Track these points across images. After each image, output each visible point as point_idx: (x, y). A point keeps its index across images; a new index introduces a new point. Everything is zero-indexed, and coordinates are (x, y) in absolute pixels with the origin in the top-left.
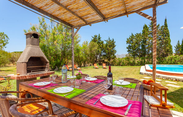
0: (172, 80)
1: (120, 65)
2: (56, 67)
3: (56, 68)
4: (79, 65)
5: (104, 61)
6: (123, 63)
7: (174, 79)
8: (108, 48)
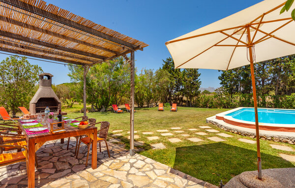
0: (233, 132)
1: (207, 107)
2: (103, 106)
3: (102, 108)
4: (138, 105)
5: (182, 98)
6: (212, 103)
7: (236, 132)
8: (186, 78)
